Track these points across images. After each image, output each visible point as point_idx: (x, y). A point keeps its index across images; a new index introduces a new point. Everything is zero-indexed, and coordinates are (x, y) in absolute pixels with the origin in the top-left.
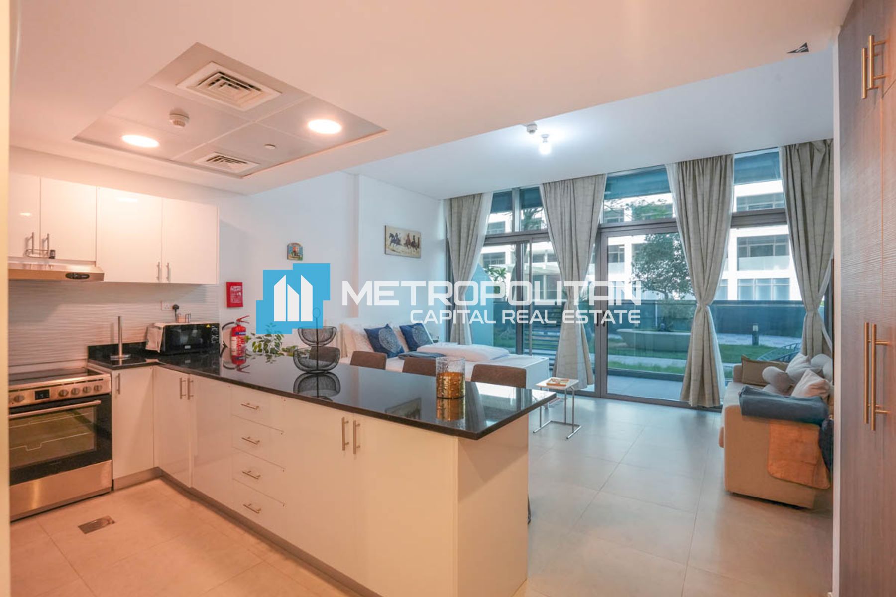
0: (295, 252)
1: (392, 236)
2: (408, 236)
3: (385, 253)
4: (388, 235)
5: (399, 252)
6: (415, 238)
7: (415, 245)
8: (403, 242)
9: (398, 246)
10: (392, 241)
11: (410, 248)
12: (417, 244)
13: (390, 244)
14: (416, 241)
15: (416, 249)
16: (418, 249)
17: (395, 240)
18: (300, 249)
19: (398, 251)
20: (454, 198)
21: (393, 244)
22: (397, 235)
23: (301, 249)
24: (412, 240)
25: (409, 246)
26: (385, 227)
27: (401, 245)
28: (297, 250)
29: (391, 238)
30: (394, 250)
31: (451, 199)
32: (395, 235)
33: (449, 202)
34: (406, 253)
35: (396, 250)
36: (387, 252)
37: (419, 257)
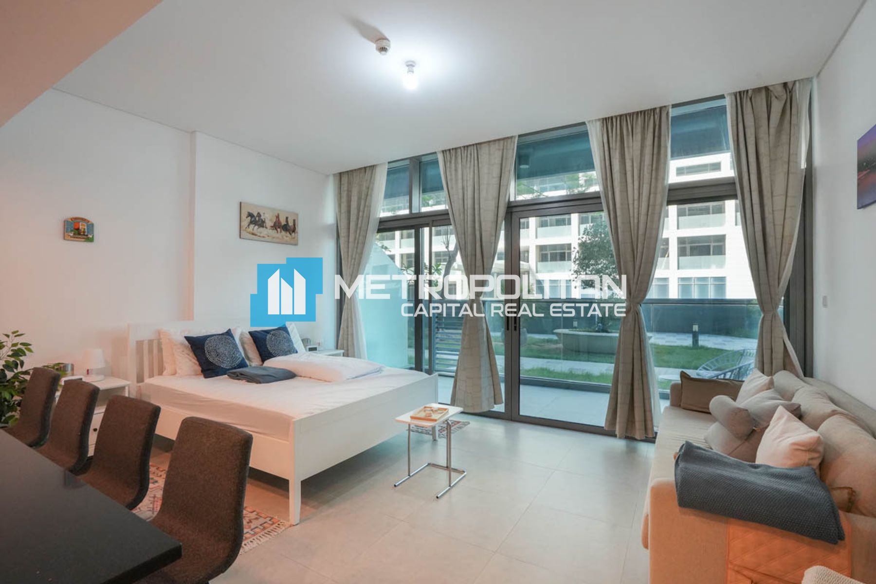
0: (78, 229)
1: (250, 215)
2: (278, 217)
3: (240, 238)
4: (244, 216)
5: (264, 237)
6: (289, 219)
7: (288, 228)
8: (269, 224)
9: (261, 229)
10: (251, 222)
11: (281, 232)
12: (292, 228)
13: (249, 225)
14: (291, 224)
15: (291, 234)
16: (293, 234)
17: (256, 220)
18: (88, 226)
19: (262, 235)
20: (343, 173)
21: (252, 226)
22: (259, 215)
23: (91, 226)
24: (283, 222)
25: (279, 230)
26: (241, 203)
27: (266, 228)
28: (82, 226)
29: (249, 218)
30: (253, 234)
31: (340, 174)
32: (255, 214)
33: (338, 178)
34: (274, 238)
35: (259, 234)
36: (242, 237)
37: (296, 244)
